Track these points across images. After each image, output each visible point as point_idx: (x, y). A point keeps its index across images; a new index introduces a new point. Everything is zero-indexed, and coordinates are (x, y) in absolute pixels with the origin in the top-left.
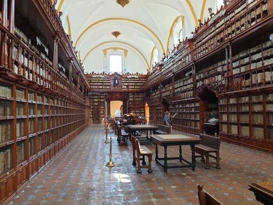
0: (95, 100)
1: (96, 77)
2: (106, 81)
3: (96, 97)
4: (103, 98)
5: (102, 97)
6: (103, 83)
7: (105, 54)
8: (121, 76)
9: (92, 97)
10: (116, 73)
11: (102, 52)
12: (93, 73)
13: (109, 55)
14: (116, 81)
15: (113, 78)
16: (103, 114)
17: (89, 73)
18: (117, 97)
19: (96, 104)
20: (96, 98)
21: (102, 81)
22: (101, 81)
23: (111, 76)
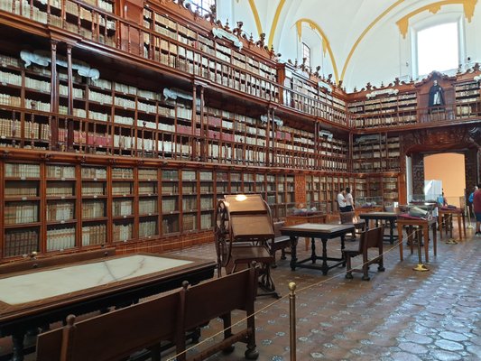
0: (376, 155)
1: (377, 97)
2: (403, 103)
3: (378, 147)
4: (396, 150)
5: (392, 146)
6: (395, 108)
7: (404, 31)
8: (453, 80)
9: (368, 148)
10: (435, 76)
11: (397, 27)
12: (369, 86)
13: (417, 30)
14: (436, 96)
15: (425, 90)
16: (394, 190)
17: (359, 90)
18: (438, 143)
19: (377, 165)
20: (377, 151)
21: (394, 104)
22: (389, 105)
23: (419, 85)
